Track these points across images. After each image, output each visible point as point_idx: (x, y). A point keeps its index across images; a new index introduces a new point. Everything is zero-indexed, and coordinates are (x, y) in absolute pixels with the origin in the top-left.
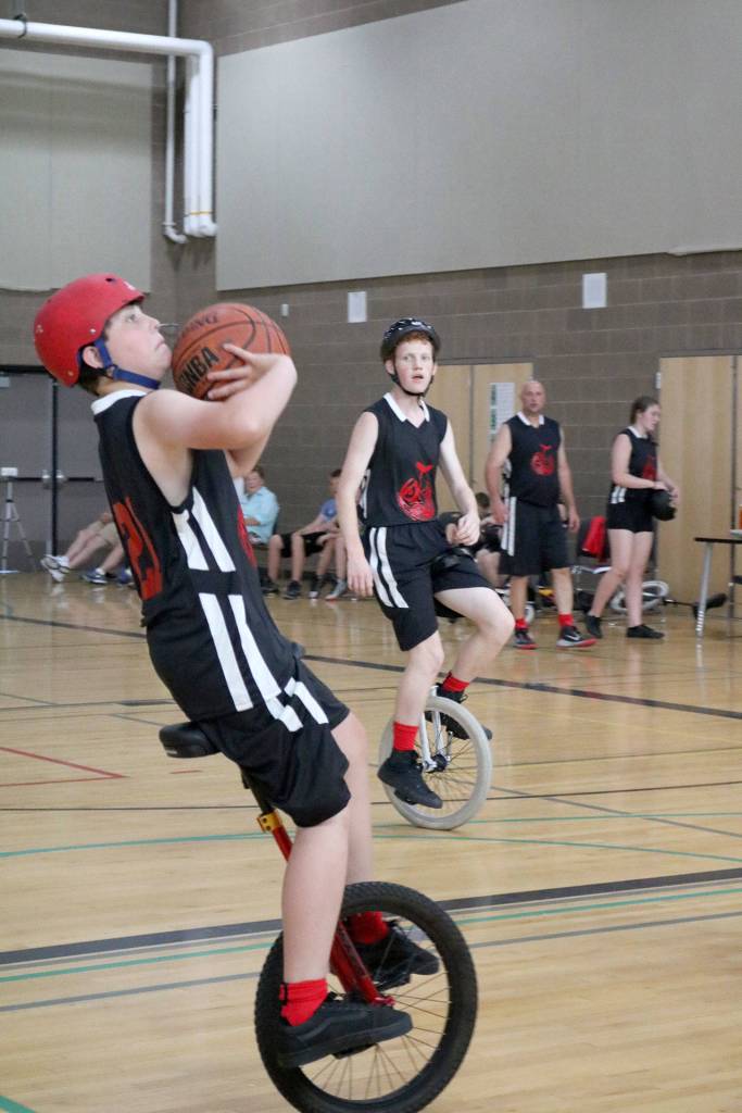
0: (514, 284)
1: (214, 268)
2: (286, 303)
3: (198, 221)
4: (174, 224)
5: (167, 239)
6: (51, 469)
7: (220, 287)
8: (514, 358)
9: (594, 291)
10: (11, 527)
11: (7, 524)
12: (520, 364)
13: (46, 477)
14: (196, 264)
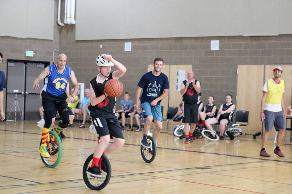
0: (185, 42)
1: (75, 34)
2: (101, 44)
3: (70, 20)
4: (60, 20)
5: (59, 25)
6: (24, 91)
7: (76, 39)
8: (185, 63)
9: (215, 45)
10: (17, 107)
11: (16, 107)
12: (187, 65)
13: (23, 93)
14: (67, 32)
